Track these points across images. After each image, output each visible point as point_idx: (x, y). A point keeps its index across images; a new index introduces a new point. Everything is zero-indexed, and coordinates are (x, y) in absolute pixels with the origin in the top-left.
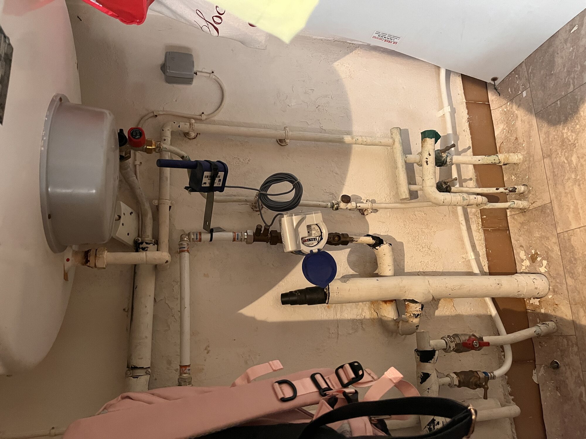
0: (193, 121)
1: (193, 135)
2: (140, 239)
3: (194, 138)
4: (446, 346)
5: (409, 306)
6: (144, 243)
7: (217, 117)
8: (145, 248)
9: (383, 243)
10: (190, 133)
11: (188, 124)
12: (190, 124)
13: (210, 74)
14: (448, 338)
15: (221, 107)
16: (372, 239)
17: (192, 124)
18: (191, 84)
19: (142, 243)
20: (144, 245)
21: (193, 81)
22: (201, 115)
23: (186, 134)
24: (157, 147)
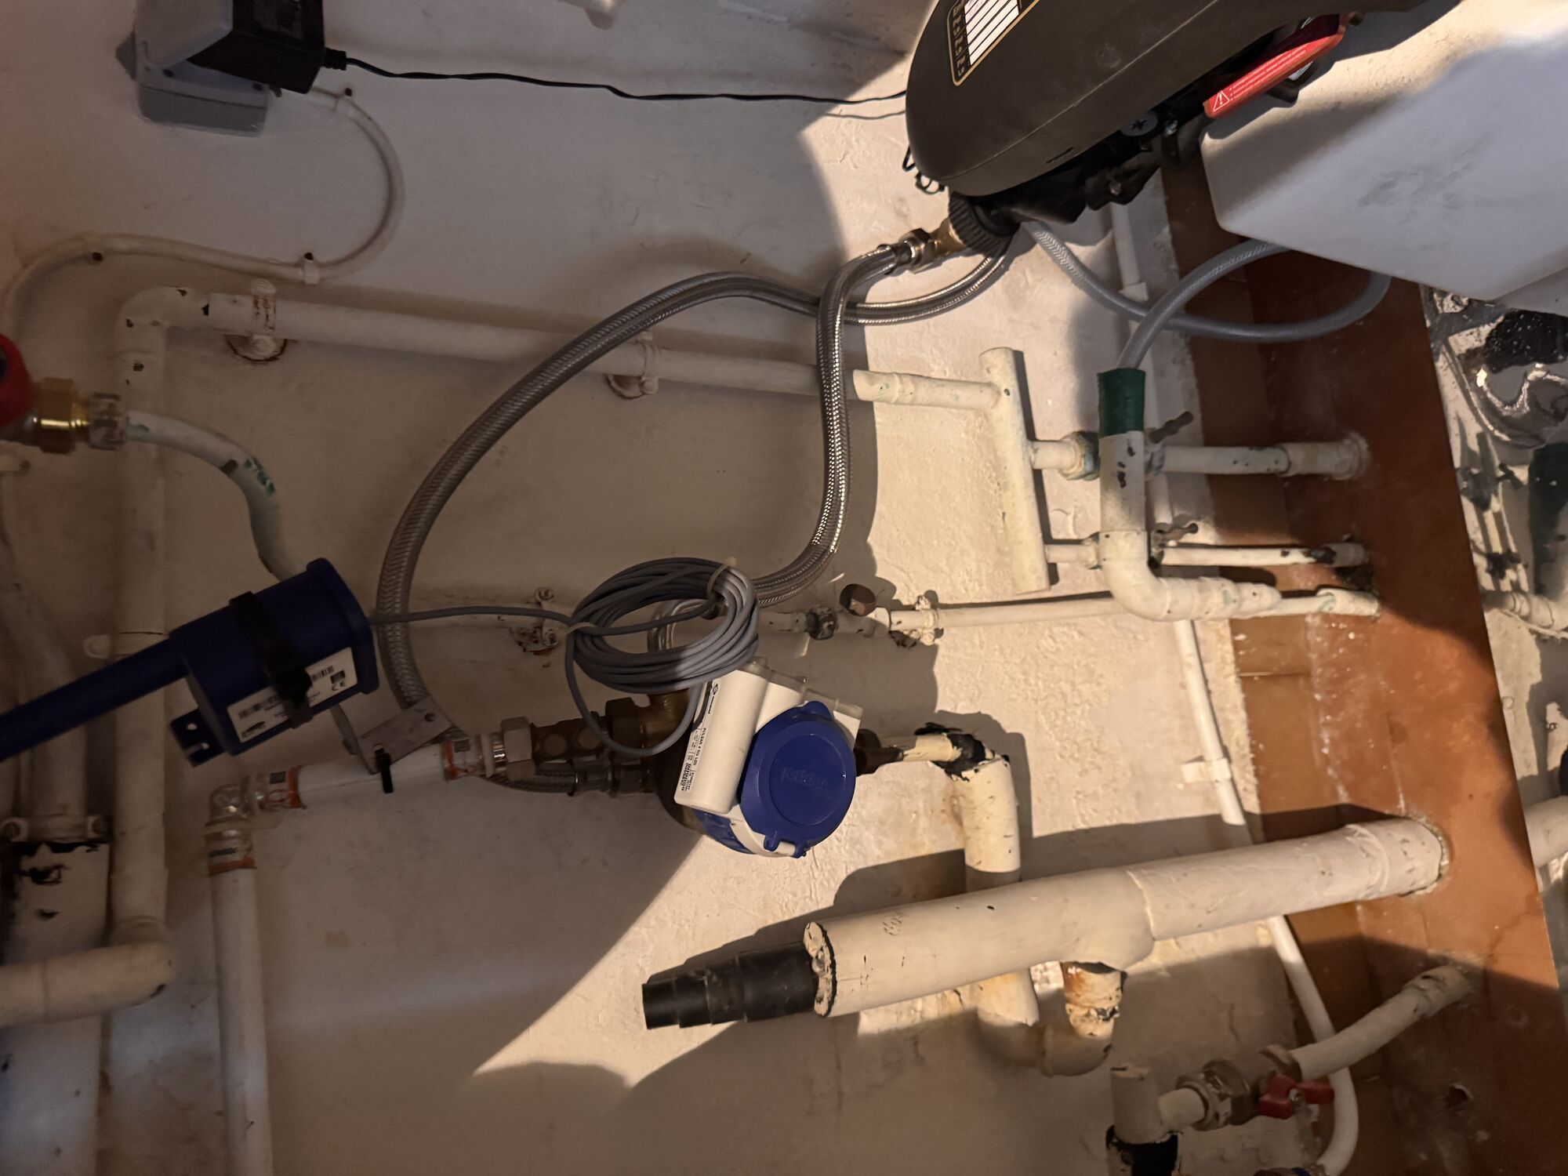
0: (267, 289)
1: (267, 346)
2: (22, 823)
3: (273, 359)
4: (1202, 1110)
5: (1082, 981)
6: (44, 850)
7: (369, 276)
8: (47, 872)
9: (983, 758)
10: (256, 337)
11: (248, 302)
12: (256, 303)
13: (335, 96)
14: (1210, 1085)
15: (385, 234)
16: (949, 743)
17: (266, 301)
18: (254, 130)
19: (30, 848)
20: (44, 858)
21: (263, 120)
22: (298, 265)
23: (237, 345)
24: (98, 423)
